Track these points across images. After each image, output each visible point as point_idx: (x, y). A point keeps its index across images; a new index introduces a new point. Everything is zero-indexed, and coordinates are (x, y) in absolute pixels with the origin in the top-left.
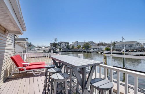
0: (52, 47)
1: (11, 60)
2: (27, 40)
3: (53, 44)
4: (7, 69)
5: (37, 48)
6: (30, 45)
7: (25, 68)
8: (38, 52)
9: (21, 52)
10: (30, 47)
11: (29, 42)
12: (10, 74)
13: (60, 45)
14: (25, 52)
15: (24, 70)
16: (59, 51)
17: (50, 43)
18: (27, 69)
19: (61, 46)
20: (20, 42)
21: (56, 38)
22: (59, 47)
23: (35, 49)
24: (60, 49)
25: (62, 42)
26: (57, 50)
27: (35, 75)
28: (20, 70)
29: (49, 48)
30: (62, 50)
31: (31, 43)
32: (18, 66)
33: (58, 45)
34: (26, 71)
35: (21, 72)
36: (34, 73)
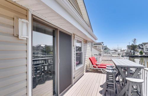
0: (130, 50)
1: (89, 60)
2: (102, 44)
3: (131, 46)
4: (87, 65)
5: (112, 52)
6: (106, 49)
7: (97, 66)
8: (113, 55)
9: (97, 55)
10: (105, 50)
11: (104, 45)
12: (89, 68)
13: (141, 47)
14: (100, 55)
15: (96, 67)
16: (140, 55)
17: (128, 46)
18: (98, 67)
19: (143, 49)
20: (97, 46)
21: (135, 39)
22: (140, 50)
23: (111, 52)
24: (141, 53)
25: (145, 44)
26: (136, 54)
27: (103, 72)
28: (94, 66)
29: (126, 52)
30: (144, 54)
31: (106, 46)
32: (93, 64)
33: (138, 47)
34: (97, 68)
35: (95, 68)
36: (103, 71)
